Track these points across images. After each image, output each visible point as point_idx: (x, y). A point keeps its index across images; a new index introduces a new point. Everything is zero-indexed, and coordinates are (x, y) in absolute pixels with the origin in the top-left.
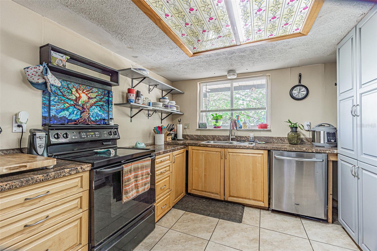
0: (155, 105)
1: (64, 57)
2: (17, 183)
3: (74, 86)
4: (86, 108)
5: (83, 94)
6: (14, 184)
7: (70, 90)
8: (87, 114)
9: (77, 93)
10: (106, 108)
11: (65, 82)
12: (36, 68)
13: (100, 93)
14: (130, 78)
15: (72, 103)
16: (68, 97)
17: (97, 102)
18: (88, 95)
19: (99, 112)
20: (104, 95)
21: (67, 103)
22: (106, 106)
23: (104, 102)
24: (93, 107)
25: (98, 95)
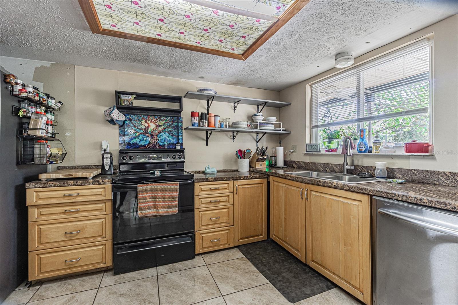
0: (234, 125)
1: (130, 97)
2: (58, 184)
3: (143, 118)
4: (154, 135)
5: (151, 123)
6: (56, 184)
7: (140, 121)
8: (156, 140)
9: (146, 123)
10: (175, 133)
11: (136, 116)
12: (109, 110)
13: (168, 120)
14: (205, 100)
15: (142, 131)
16: (138, 127)
17: (166, 128)
18: (156, 124)
19: (167, 138)
20: (173, 121)
21: (138, 132)
22: (175, 131)
23: (173, 128)
24: (162, 133)
25: (167, 122)
